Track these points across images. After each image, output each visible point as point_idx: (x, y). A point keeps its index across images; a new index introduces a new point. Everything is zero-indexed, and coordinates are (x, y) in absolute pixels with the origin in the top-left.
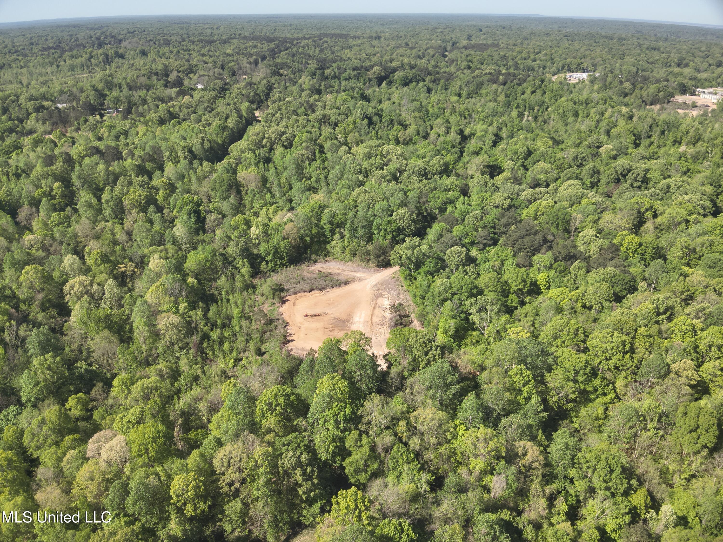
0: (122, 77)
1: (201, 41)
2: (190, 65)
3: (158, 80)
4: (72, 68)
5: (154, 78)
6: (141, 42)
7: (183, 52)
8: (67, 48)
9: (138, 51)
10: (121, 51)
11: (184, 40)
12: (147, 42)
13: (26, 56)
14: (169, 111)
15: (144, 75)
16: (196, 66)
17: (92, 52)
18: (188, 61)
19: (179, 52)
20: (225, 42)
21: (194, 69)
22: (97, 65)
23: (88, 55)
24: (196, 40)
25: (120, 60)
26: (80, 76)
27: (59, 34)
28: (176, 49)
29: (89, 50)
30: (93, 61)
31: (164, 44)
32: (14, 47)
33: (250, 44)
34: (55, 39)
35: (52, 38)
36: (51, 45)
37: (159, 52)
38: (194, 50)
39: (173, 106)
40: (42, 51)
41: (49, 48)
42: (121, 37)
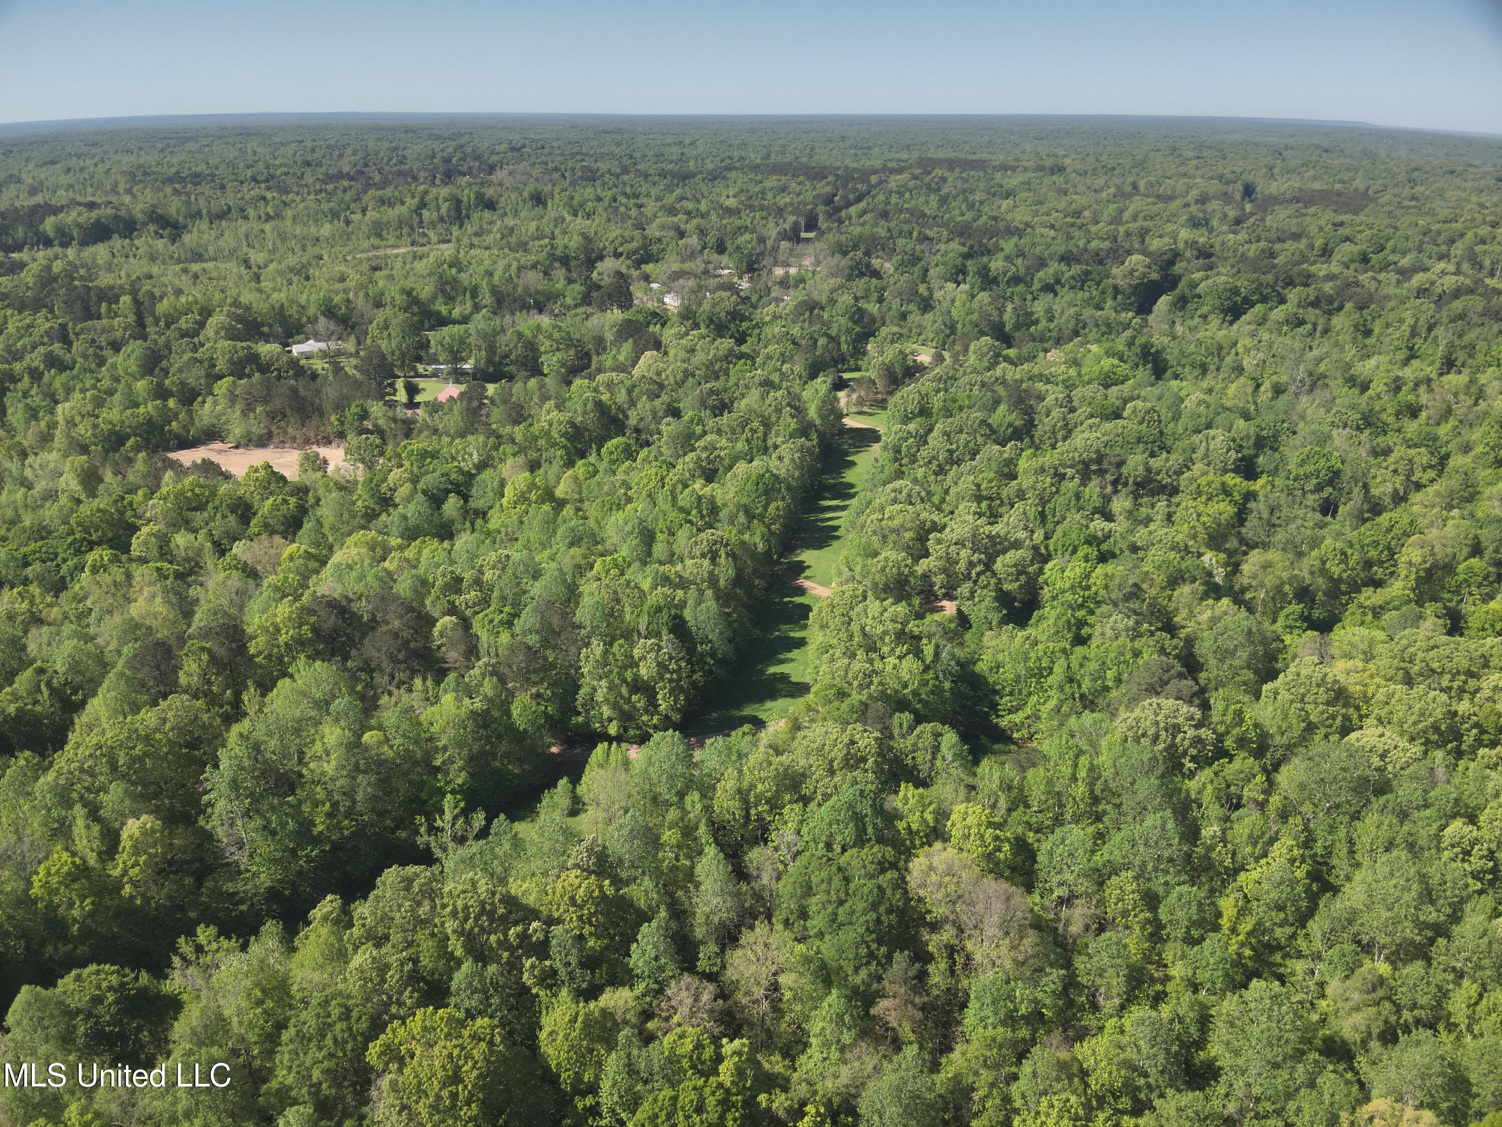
0: (481, 269)
1: (663, 174)
2: (645, 238)
3: (570, 281)
4: (378, 230)
5: (560, 273)
6: (534, 173)
7: (624, 201)
8: (377, 178)
9: (526, 194)
10: (490, 192)
11: (625, 171)
12: (547, 172)
13: (285, 190)
14: (599, 404)
15: (534, 267)
16: (660, 240)
17: (426, 192)
18: (640, 227)
19: (615, 200)
20: (714, 177)
21: (654, 248)
22: (433, 225)
23: (417, 200)
24: (651, 171)
25: (487, 214)
26: (389, 252)
27: (371, 145)
28: (609, 194)
29: (421, 188)
30: (426, 214)
31: (582, 178)
32: (268, 168)
33: (772, 182)
34: (360, 154)
35: (355, 152)
36: (346, 169)
37: (572, 198)
38: (648, 195)
39: (610, 385)
40: (323, 182)
41: (341, 176)
42: (495, 158)
